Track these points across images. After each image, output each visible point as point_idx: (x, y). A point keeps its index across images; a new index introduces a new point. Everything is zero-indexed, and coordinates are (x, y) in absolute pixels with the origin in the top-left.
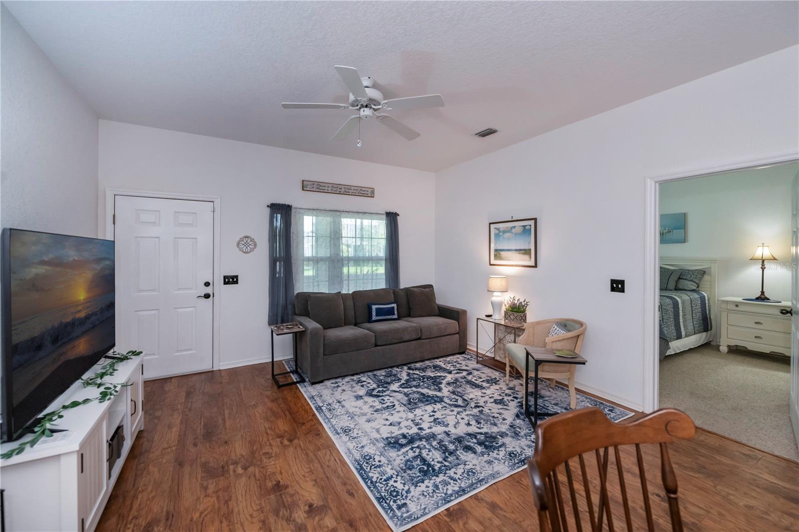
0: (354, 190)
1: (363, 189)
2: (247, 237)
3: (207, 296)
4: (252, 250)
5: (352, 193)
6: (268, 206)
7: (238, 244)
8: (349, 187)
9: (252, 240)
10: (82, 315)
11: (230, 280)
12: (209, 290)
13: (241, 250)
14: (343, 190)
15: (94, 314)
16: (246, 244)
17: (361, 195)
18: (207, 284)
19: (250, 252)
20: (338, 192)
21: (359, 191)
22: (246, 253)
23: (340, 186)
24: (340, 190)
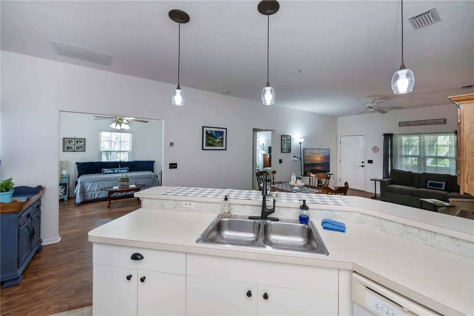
0: (430, 122)
1: (437, 120)
2: (375, 147)
3: (363, 166)
4: (378, 152)
5: (429, 123)
6: (383, 135)
7: (372, 149)
8: (426, 121)
9: (378, 148)
10: (319, 163)
11: (370, 162)
12: (363, 164)
13: (374, 151)
14: (422, 124)
15: (323, 163)
16: (375, 149)
17: (435, 123)
18: (363, 162)
19: (377, 152)
20: (419, 124)
21: (433, 122)
22: (375, 152)
23: (421, 121)
24: (420, 123)
